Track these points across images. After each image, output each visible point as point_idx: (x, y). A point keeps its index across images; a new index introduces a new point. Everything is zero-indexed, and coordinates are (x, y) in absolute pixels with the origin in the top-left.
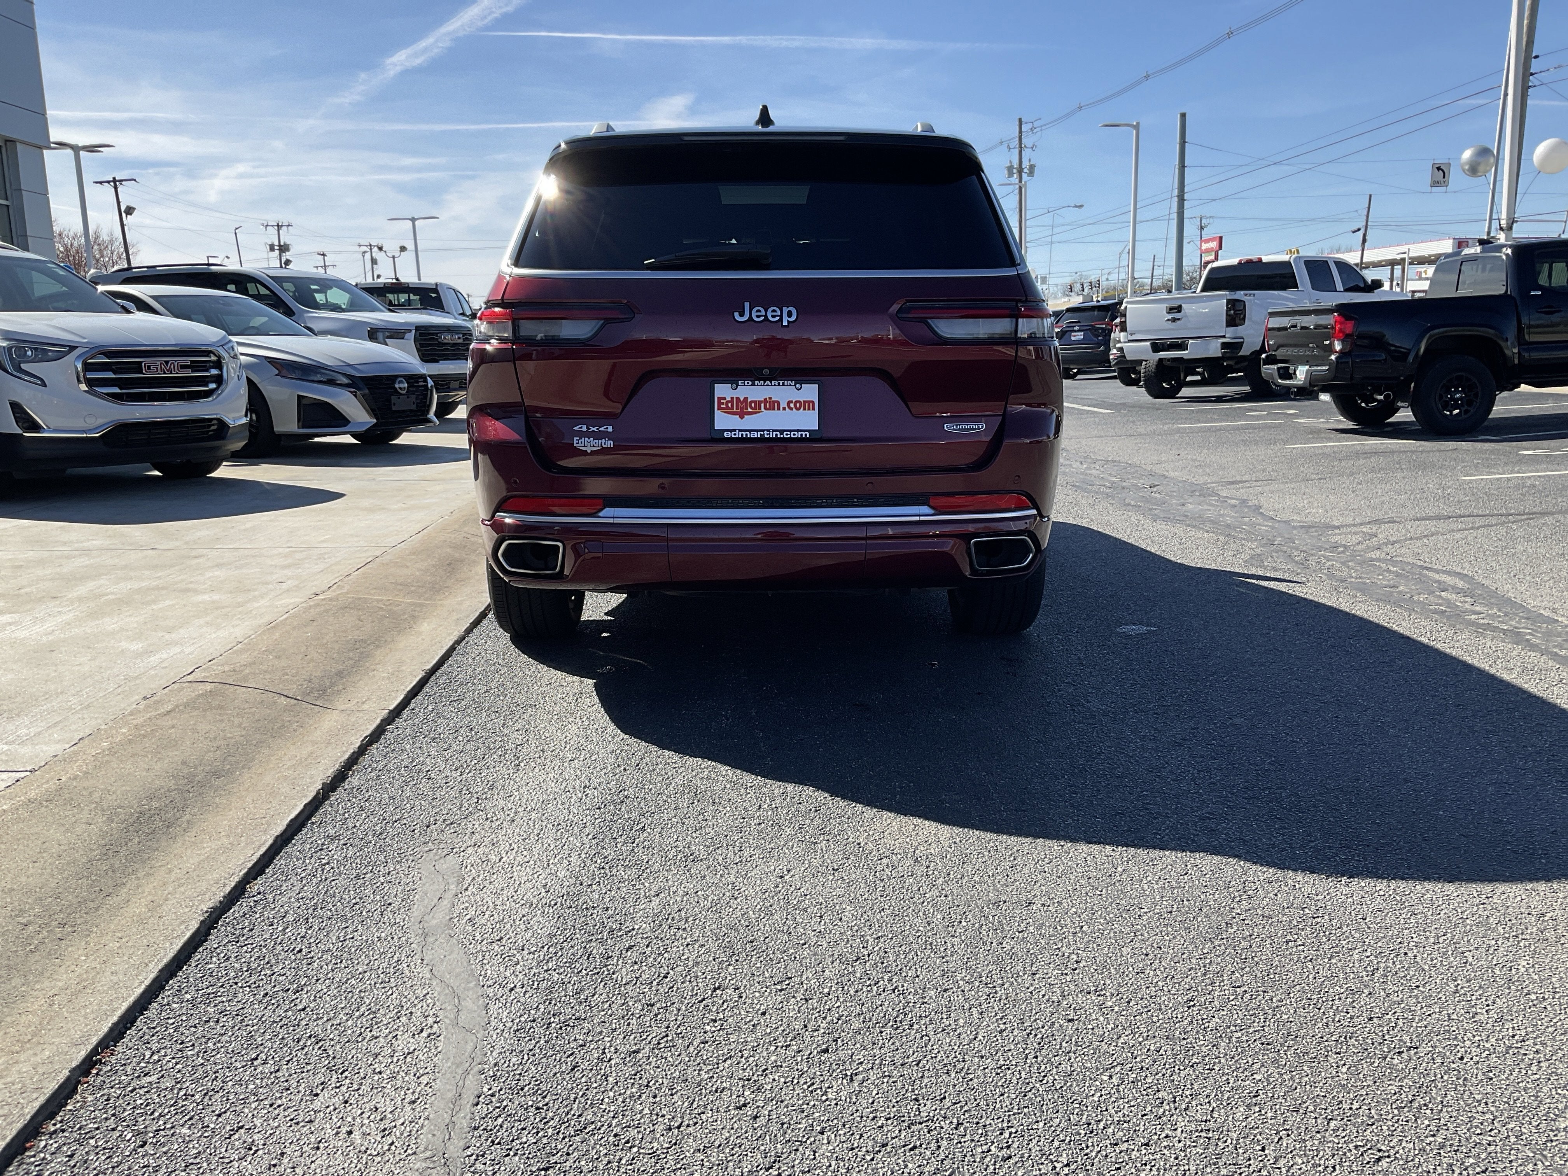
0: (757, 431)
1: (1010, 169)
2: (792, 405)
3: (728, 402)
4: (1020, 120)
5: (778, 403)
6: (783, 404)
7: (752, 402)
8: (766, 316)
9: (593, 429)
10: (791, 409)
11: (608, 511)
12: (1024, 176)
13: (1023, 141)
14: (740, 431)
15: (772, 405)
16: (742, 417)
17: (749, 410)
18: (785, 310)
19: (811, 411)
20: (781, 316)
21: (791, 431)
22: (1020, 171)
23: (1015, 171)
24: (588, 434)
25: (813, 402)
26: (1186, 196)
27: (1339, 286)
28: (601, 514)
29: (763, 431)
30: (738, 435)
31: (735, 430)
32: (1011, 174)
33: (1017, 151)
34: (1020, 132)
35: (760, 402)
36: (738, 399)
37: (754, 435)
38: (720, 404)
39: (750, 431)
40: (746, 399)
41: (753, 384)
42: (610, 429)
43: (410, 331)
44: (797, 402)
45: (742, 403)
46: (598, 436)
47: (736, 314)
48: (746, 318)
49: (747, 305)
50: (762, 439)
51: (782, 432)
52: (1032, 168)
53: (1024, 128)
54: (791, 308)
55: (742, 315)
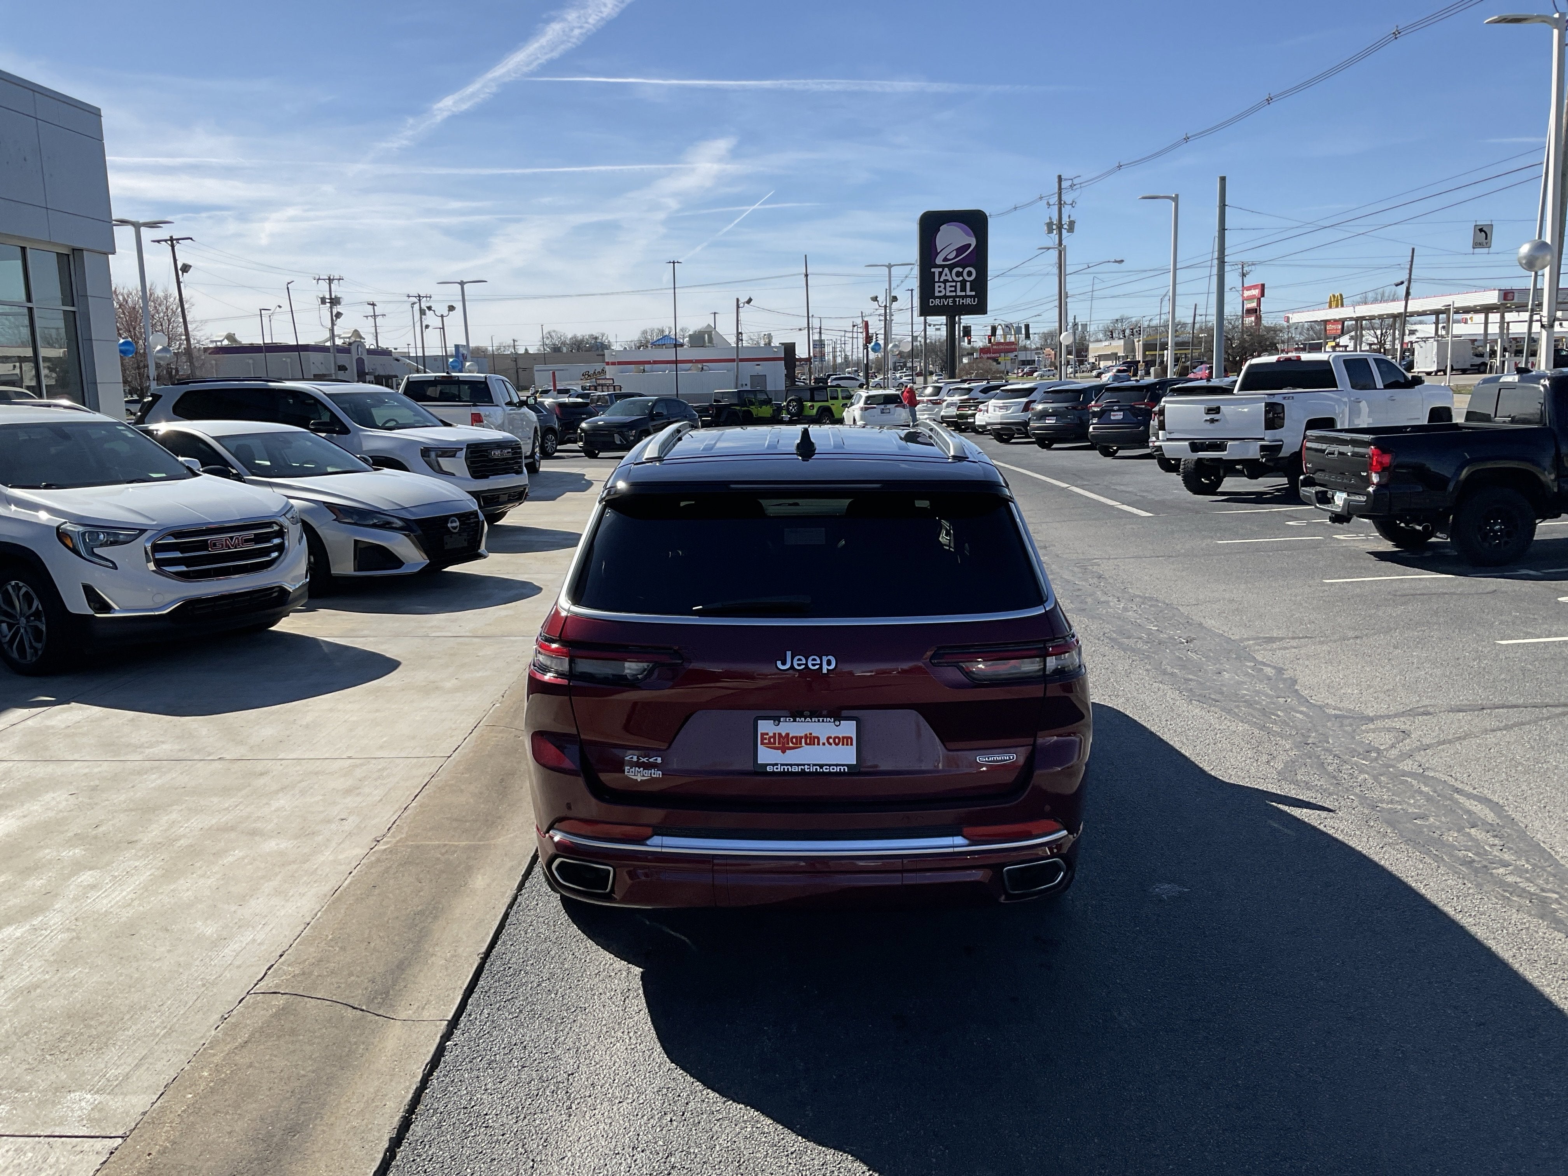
0: (798, 765)
1: (1050, 225)
2: (831, 741)
3: (770, 738)
4: (1060, 177)
5: (818, 738)
6: (823, 740)
7: (793, 737)
8: (806, 664)
9: (643, 760)
10: (830, 744)
11: (656, 840)
12: (1064, 232)
13: (1063, 198)
14: (782, 765)
15: (812, 740)
16: (784, 752)
17: (791, 745)
18: (825, 659)
19: (849, 746)
20: (821, 665)
21: (830, 765)
22: (1060, 227)
23: (1054, 227)
24: (638, 765)
25: (851, 739)
26: (1226, 259)
27: (1379, 384)
28: (648, 842)
29: (804, 765)
30: (780, 769)
31: (777, 764)
32: (1050, 231)
33: (1056, 208)
34: (1060, 188)
35: (801, 738)
36: (780, 734)
37: (795, 769)
38: (763, 739)
39: (791, 765)
40: (788, 734)
41: (795, 721)
42: (659, 760)
43: (462, 449)
44: (835, 738)
45: (784, 738)
46: (647, 766)
47: (779, 663)
48: (788, 666)
49: (789, 654)
50: (803, 772)
51: (821, 766)
52: (1072, 224)
53: (1065, 184)
54: (830, 657)
55: (784, 663)
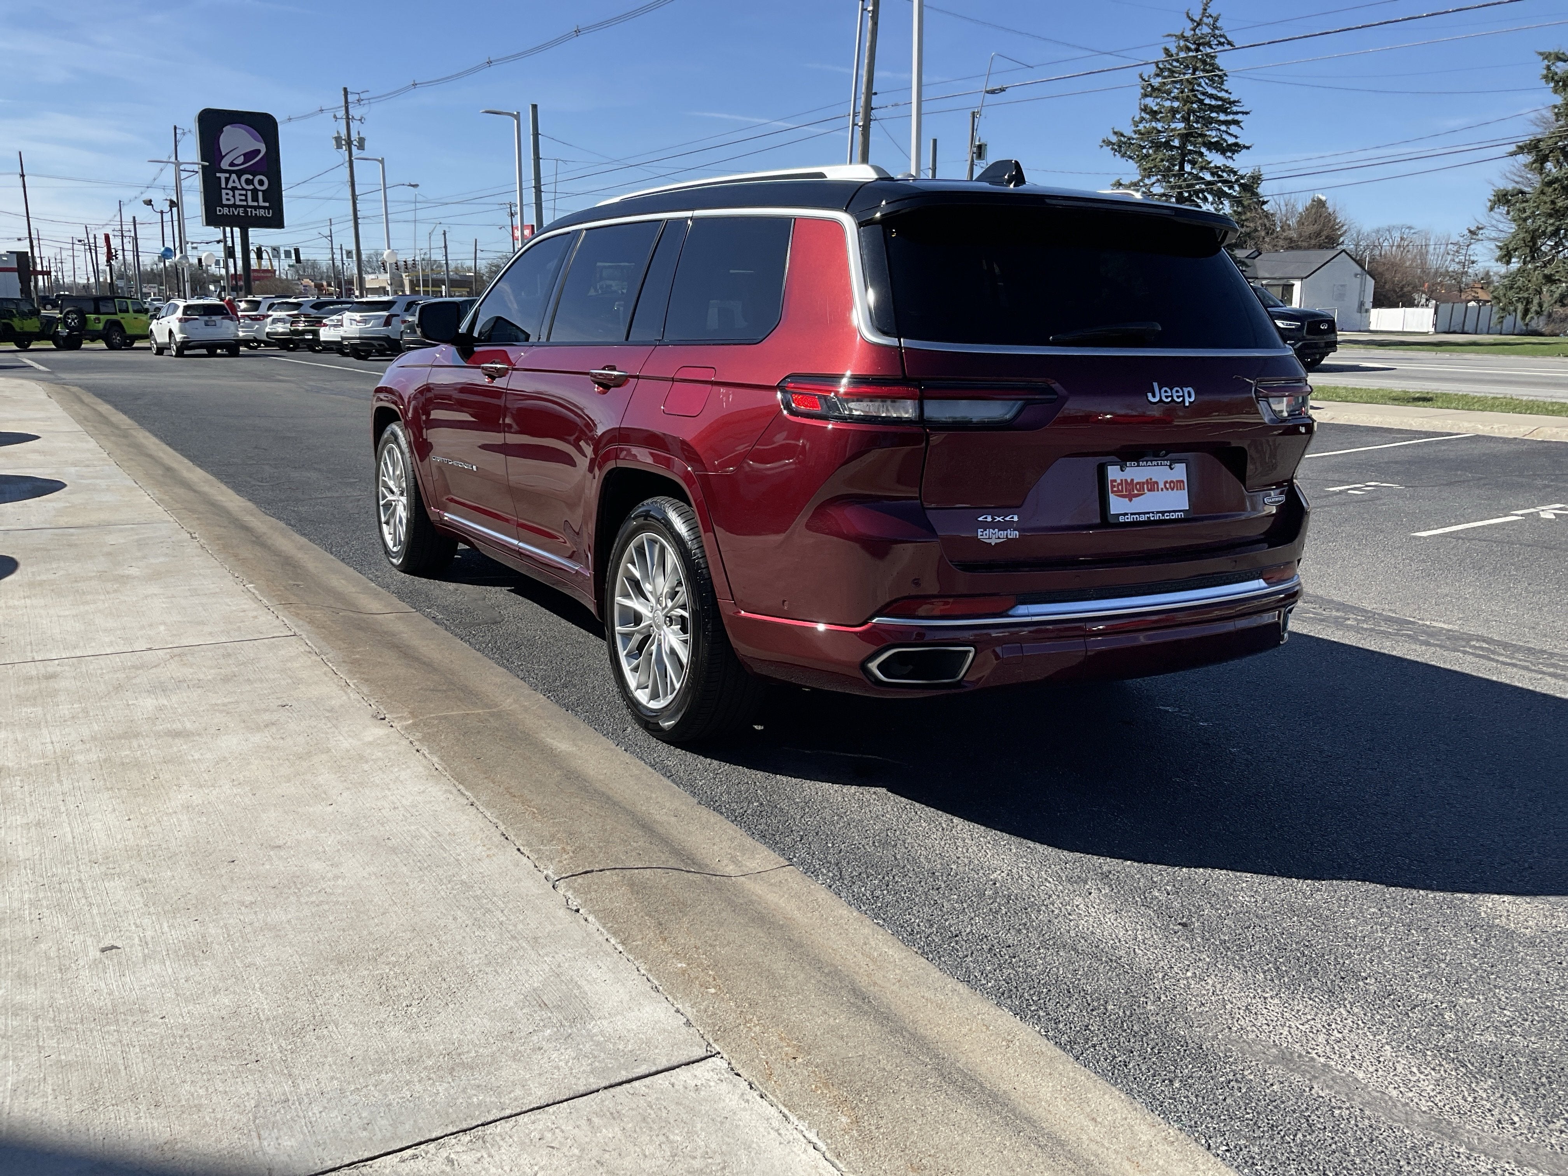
0: (1144, 513)
1: (338, 139)
2: (1168, 485)
3: (1119, 484)
4: (345, 89)
5: (1157, 483)
6: (1161, 485)
7: (1137, 483)
8: (1172, 396)
9: (998, 519)
10: (1167, 489)
11: (1022, 609)
12: (354, 149)
13: (351, 112)
14: (1132, 514)
15: (1152, 486)
16: (1130, 500)
17: (1136, 492)
18: (1186, 390)
19: (1182, 491)
20: (1183, 396)
21: (1170, 512)
22: (349, 143)
23: (343, 142)
24: (993, 525)
25: (1183, 482)
28: (1011, 613)
29: (1148, 513)
30: (1130, 519)
31: (1127, 514)
32: (339, 146)
33: (344, 122)
34: (346, 102)
35: (1143, 483)
36: (1126, 480)
37: (1143, 518)
38: (1113, 486)
39: (1139, 514)
40: (1132, 480)
41: (1138, 466)
42: (1016, 519)
44: (1172, 482)
45: (1129, 484)
46: (1003, 526)
47: (1150, 395)
48: (1157, 399)
49: (1155, 385)
50: (1149, 523)
51: (1163, 513)
52: (361, 141)
53: (350, 98)
54: (1190, 389)
55: (1154, 396)
